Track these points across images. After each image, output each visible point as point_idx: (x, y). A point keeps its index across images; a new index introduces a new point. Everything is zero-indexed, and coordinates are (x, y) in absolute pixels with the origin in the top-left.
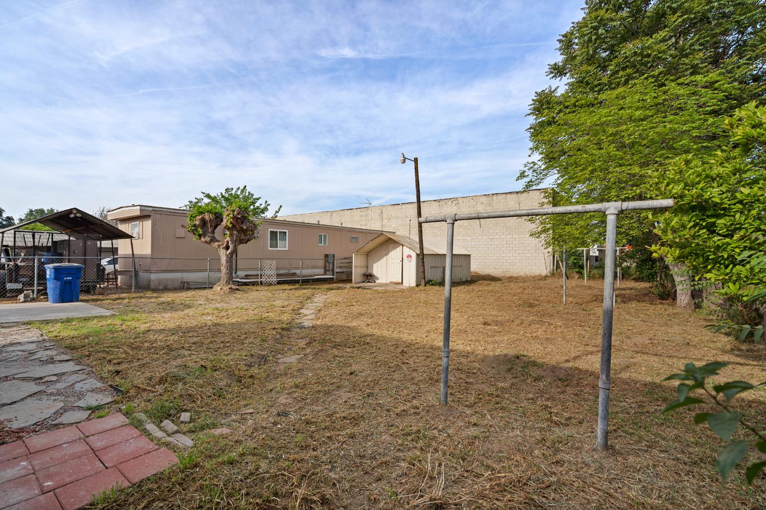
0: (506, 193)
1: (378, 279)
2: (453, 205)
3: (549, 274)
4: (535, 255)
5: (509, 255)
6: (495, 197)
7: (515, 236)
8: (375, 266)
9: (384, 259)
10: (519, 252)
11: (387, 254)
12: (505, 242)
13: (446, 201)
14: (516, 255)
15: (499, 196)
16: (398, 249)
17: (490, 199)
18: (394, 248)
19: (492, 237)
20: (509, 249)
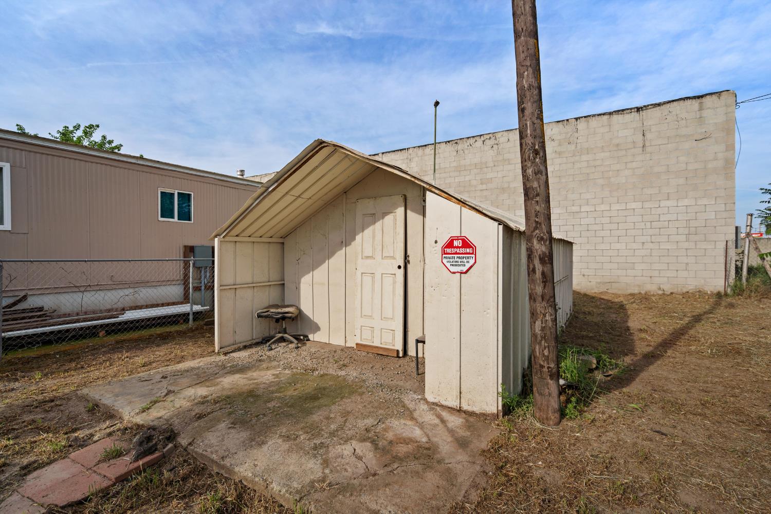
0: (610, 114)
1: (317, 328)
2: (487, 148)
3: (729, 291)
4: (686, 245)
5: (618, 246)
6: (582, 125)
7: (633, 205)
8: (305, 282)
9: (337, 260)
10: (644, 239)
11: (347, 241)
12: (607, 220)
13: (472, 141)
14: (635, 246)
15: (594, 122)
16: (389, 219)
17: (569, 128)
18: (374, 218)
19: (575, 209)
20: (618, 233)
